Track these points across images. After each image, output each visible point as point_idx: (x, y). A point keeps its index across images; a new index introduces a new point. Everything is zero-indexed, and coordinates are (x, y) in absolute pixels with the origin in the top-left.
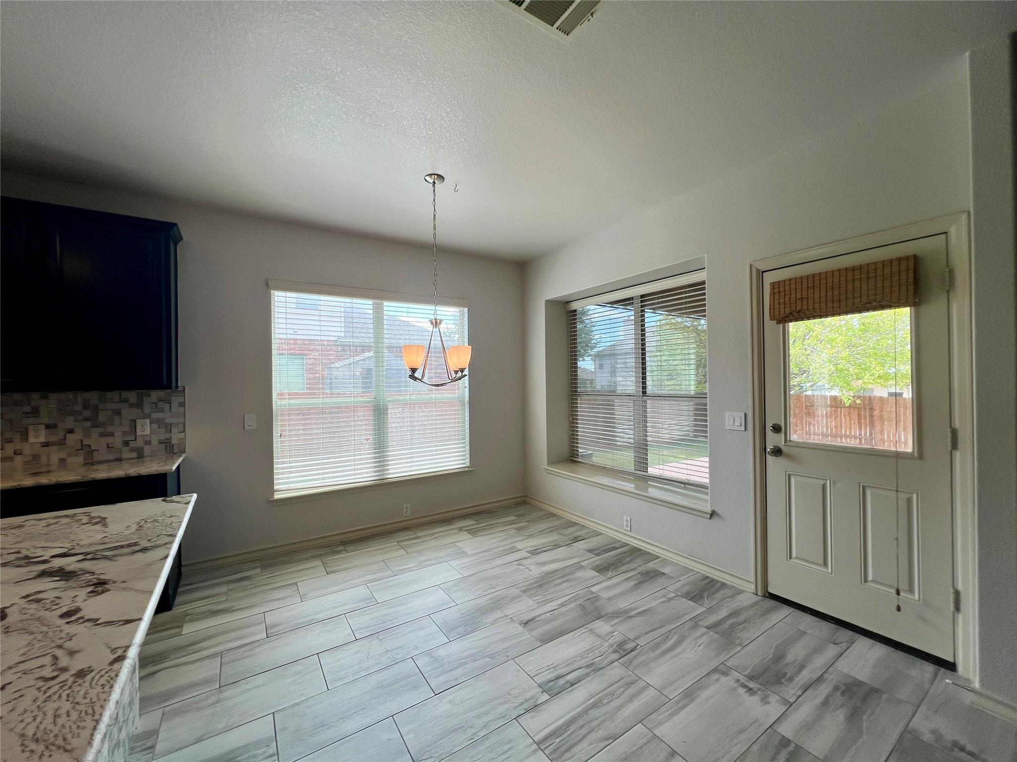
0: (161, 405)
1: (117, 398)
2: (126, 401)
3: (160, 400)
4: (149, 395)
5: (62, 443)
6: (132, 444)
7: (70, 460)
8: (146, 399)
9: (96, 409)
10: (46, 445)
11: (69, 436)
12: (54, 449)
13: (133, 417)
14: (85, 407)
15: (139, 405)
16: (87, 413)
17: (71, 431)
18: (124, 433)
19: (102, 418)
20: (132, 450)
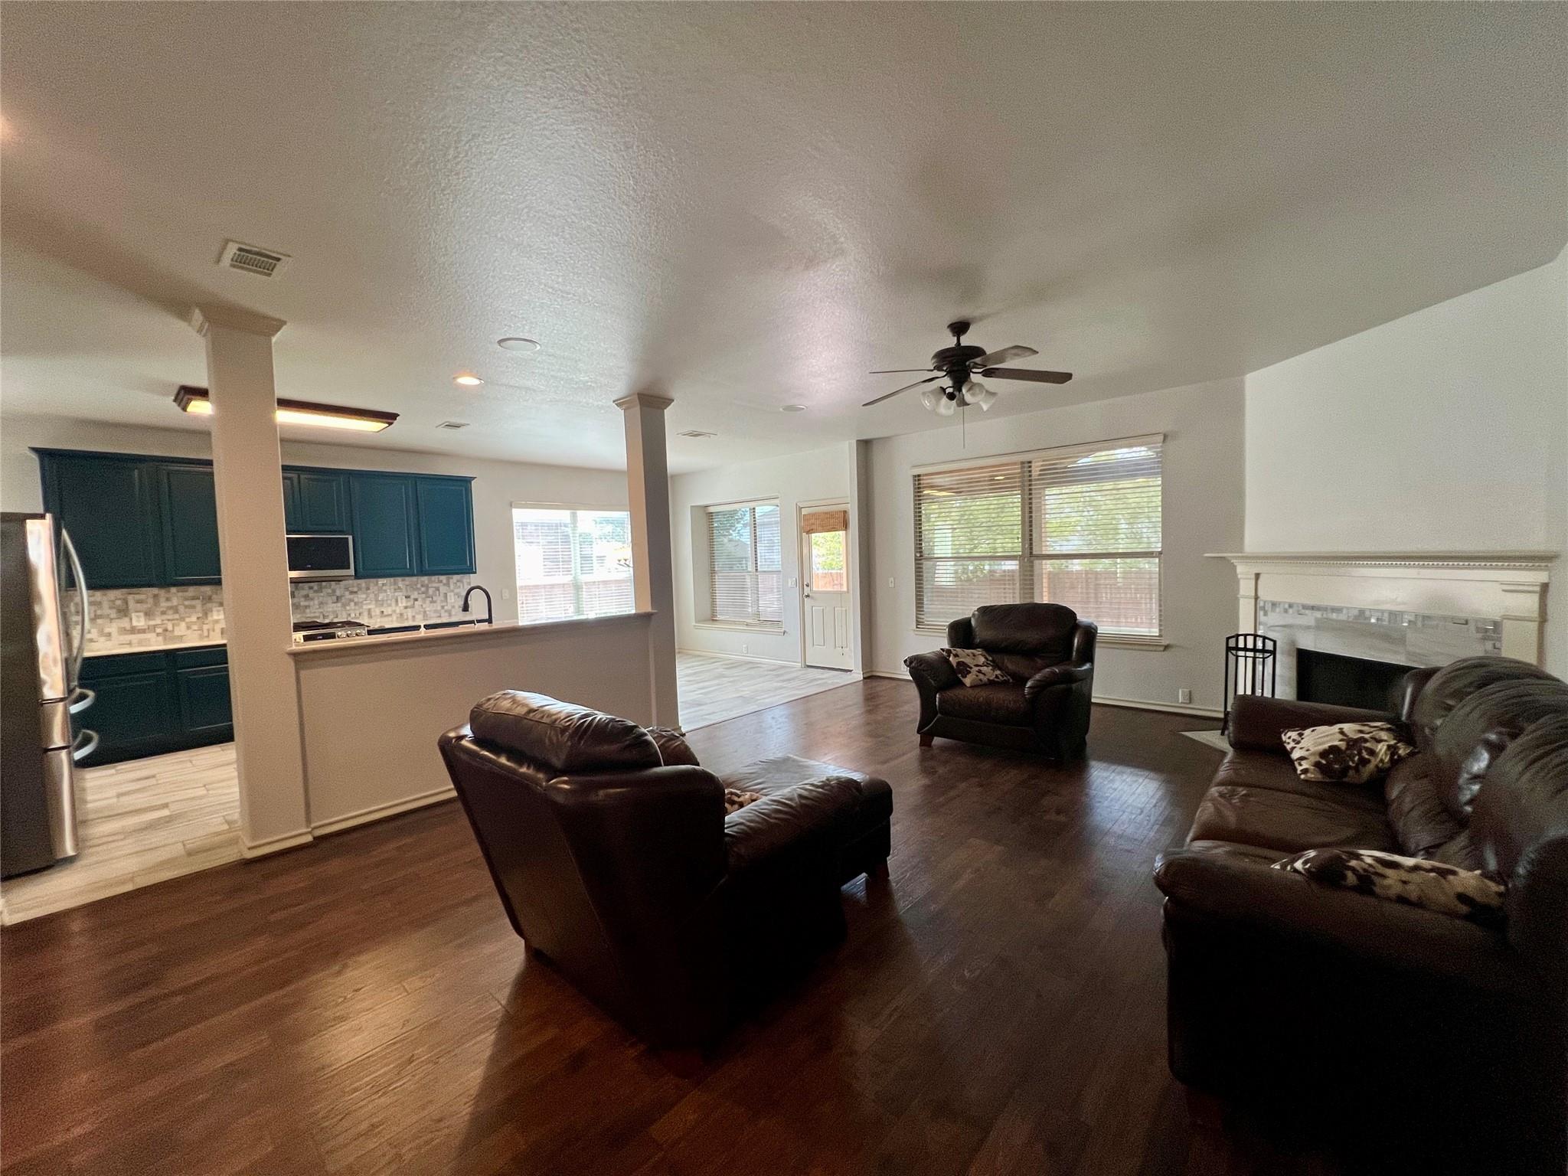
0: (458, 584)
1: (437, 580)
2: (441, 582)
3: (458, 581)
4: (452, 578)
5: (413, 606)
6: (446, 608)
7: (417, 616)
8: (451, 581)
9: (427, 587)
10: (406, 608)
11: (416, 602)
12: (409, 610)
13: (445, 592)
14: (422, 586)
15: (448, 584)
16: (423, 589)
17: (416, 600)
18: (442, 601)
19: (431, 591)
20: (446, 611)
